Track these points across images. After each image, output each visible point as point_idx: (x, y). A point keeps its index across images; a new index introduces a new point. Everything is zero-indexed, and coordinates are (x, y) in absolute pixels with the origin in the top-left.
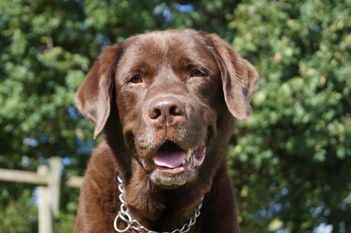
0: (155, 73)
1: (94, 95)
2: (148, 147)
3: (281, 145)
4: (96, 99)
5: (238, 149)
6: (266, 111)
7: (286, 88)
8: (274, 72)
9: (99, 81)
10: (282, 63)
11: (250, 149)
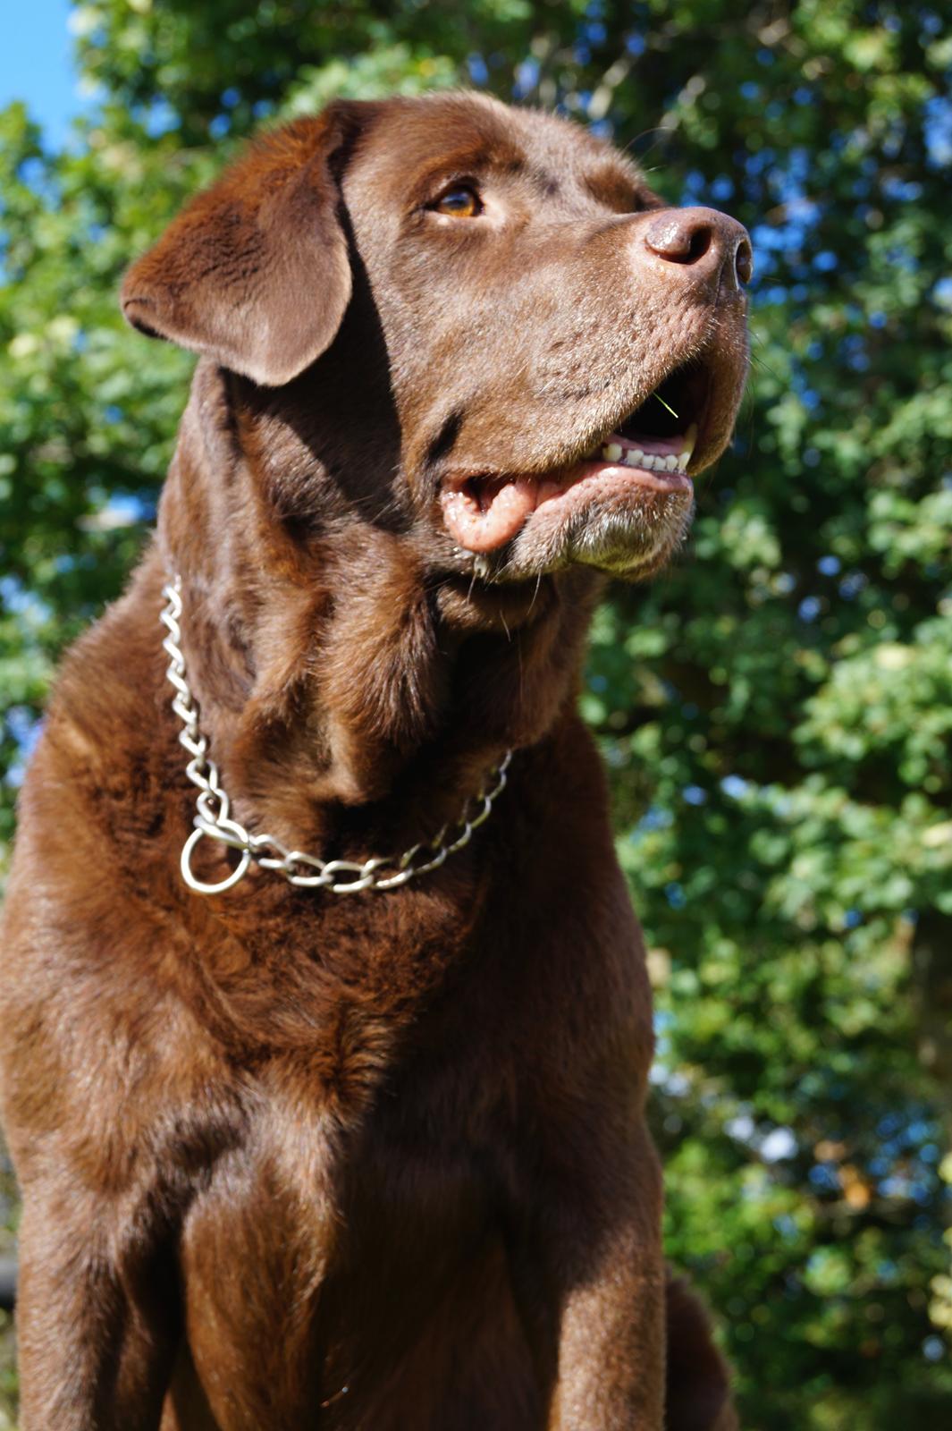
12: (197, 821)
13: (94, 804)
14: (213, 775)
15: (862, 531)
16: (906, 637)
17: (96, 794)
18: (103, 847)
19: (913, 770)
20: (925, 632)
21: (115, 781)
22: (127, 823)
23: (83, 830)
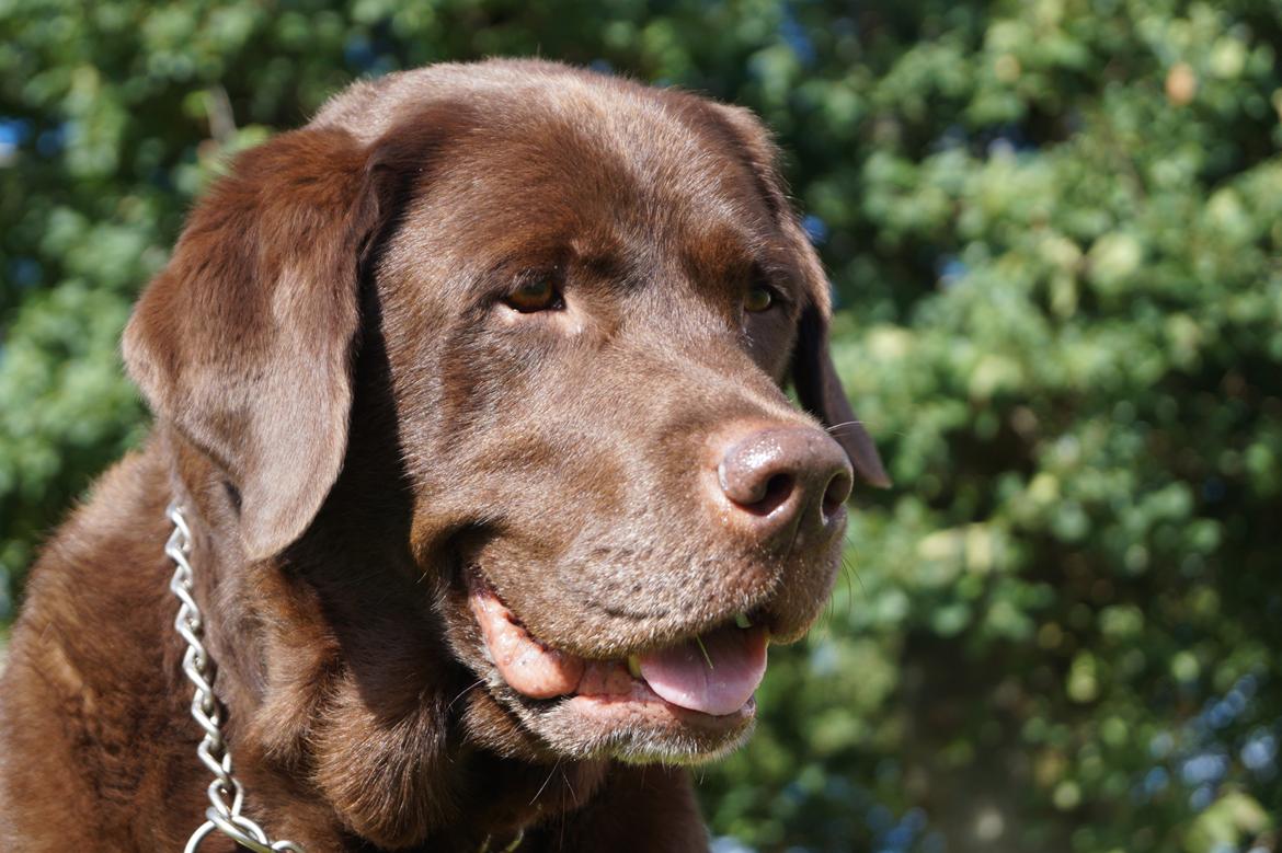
3: (1227, 461)
5: (1043, 489)
6: (1148, 316)
7: (1224, 209)
8: (1169, 150)
10: (1199, 110)
11: (1093, 485)
12: (210, 813)
13: (80, 754)
14: (227, 759)
15: (855, 194)
16: (903, 318)
17: (85, 742)
18: (85, 802)
20: (928, 310)
21: (115, 734)
22: (115, 779)
23: (64, 775)
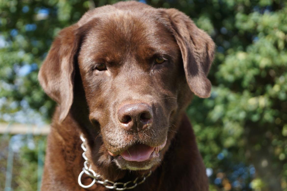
0: (120, 63)
1: (57, 77)
2: (117, 146)
4: (59, 82)
5: (276, 88)
9: (61, 64)
12: (84, 169)
17: (63, 151)
19: (246, 83)
